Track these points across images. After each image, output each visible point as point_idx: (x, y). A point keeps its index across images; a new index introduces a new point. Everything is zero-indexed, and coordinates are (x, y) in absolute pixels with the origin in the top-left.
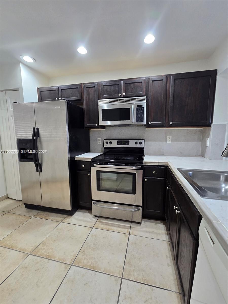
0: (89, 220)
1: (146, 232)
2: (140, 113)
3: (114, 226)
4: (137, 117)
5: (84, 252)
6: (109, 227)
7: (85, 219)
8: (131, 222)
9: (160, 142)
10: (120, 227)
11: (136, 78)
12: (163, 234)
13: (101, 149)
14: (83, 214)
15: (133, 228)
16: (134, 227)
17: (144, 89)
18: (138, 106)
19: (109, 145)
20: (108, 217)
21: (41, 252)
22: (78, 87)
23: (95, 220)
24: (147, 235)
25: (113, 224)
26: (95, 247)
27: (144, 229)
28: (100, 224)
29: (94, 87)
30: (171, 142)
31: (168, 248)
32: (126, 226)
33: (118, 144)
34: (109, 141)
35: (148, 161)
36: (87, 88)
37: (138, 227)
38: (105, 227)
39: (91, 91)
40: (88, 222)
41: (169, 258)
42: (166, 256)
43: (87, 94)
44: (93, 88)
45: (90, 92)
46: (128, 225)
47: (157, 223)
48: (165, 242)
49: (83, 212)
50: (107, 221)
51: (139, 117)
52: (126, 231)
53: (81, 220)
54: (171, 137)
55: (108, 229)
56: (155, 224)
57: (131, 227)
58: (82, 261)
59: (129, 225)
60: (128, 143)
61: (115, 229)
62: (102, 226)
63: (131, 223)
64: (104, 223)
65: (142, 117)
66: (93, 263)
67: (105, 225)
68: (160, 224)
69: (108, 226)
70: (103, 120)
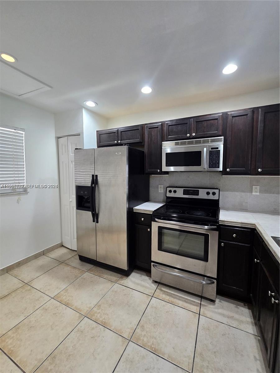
0: (148, 285)
1: (223, 315)
2: (214, 157)
3: (179, 299)
4: (211, 162)
5: (143, 326)
6: (172, 299)
7: (143, 283)
8: (202, 297)
9: (243, 194)
10: (186, 301)
11: (210, 115)
12: (248, 323)
13: (162, 198)
14: (141, 276)
15: (204, 306)
16: (206, 304)
17: (221, 128)
18: (212, 149)
19: (172, 195)
20: (170, 285)
21: (97, 316)
22: (139, 128)
23: (154, 286)
24: (225, 320)
25: (177, 295)
26: (156, 323)
27: (220, 311)
28: (161, 293)
29: (158, 127)
30: (258, 194)
31: (257, 346)
32: (194, 302)
33: (184, 194)
34: (173, 189)
35: (226, 220)
36: (149, 128)
37: (211, 307)
38: (167, 298)
39: (154, 132)
40: (146, 287)
41: (258, 362)
42: (255, 357)
43: (149, 136)
44: (157, 129)
45: (152, 133)
46: (197, 301)
47: (238, 305)
48: (252, 337)
49: (140, 274)
50: (169, 290)
51: (214, 162)
52: (195, 309)
53: (138, 284)
54: (258, 187)
55: (171, 301)
56: (235, 306)
57: (201, 303)
58: (142, 338)
59: (199, 300)
60: (197, 193)
61: (180, 303)
62: (164, 296)
63: (200, 299)
64: (166, 293)
65: (218, 162)
66: (154, 344)
67: (167, 295)
68: (242, 307)
69: (171, 298)
70: (167, 165)
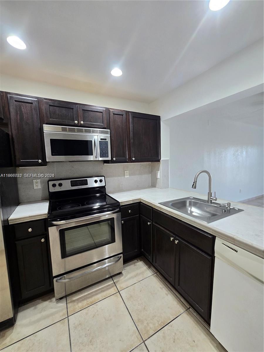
1: (132, 278)
2: (104, 147)
3: (96, 294)
4: (101, 152)
6: (90, 300)
8: (111, 277)
10: (102, 290)
11: (95, 106)
16: (118, 280)
18: (101, 139)
19: (58, 189)
20: (81, 288)
24: (135, 280)
25: (92, 292)
27: (129, 276)
28: (75, 304)
29: (32, 103)
30: (128, 176)
32: (109, 285)
34: (57, 183)
36: (16, 101)
37: (122, 278)
38: (85, 303)
39: (25, 109)
40: (52, 314)
42: (161, 288)
46: (110, 282)
47: (135, 263)
49: (33, 306)
50: (82, 294)
51: (104, 152)
52: (113, 290)
53: (38, 321)
55: (90, 302)
56: (133, 265)
57: (114, 282)
60: (86, 183)
61: (99, 296)
62: (80, 305)
64: (81, 300)
65: (107, 152)
67: (83, 300)
68: (137, 262)
69: (88, 300)
70: (53, 154)
